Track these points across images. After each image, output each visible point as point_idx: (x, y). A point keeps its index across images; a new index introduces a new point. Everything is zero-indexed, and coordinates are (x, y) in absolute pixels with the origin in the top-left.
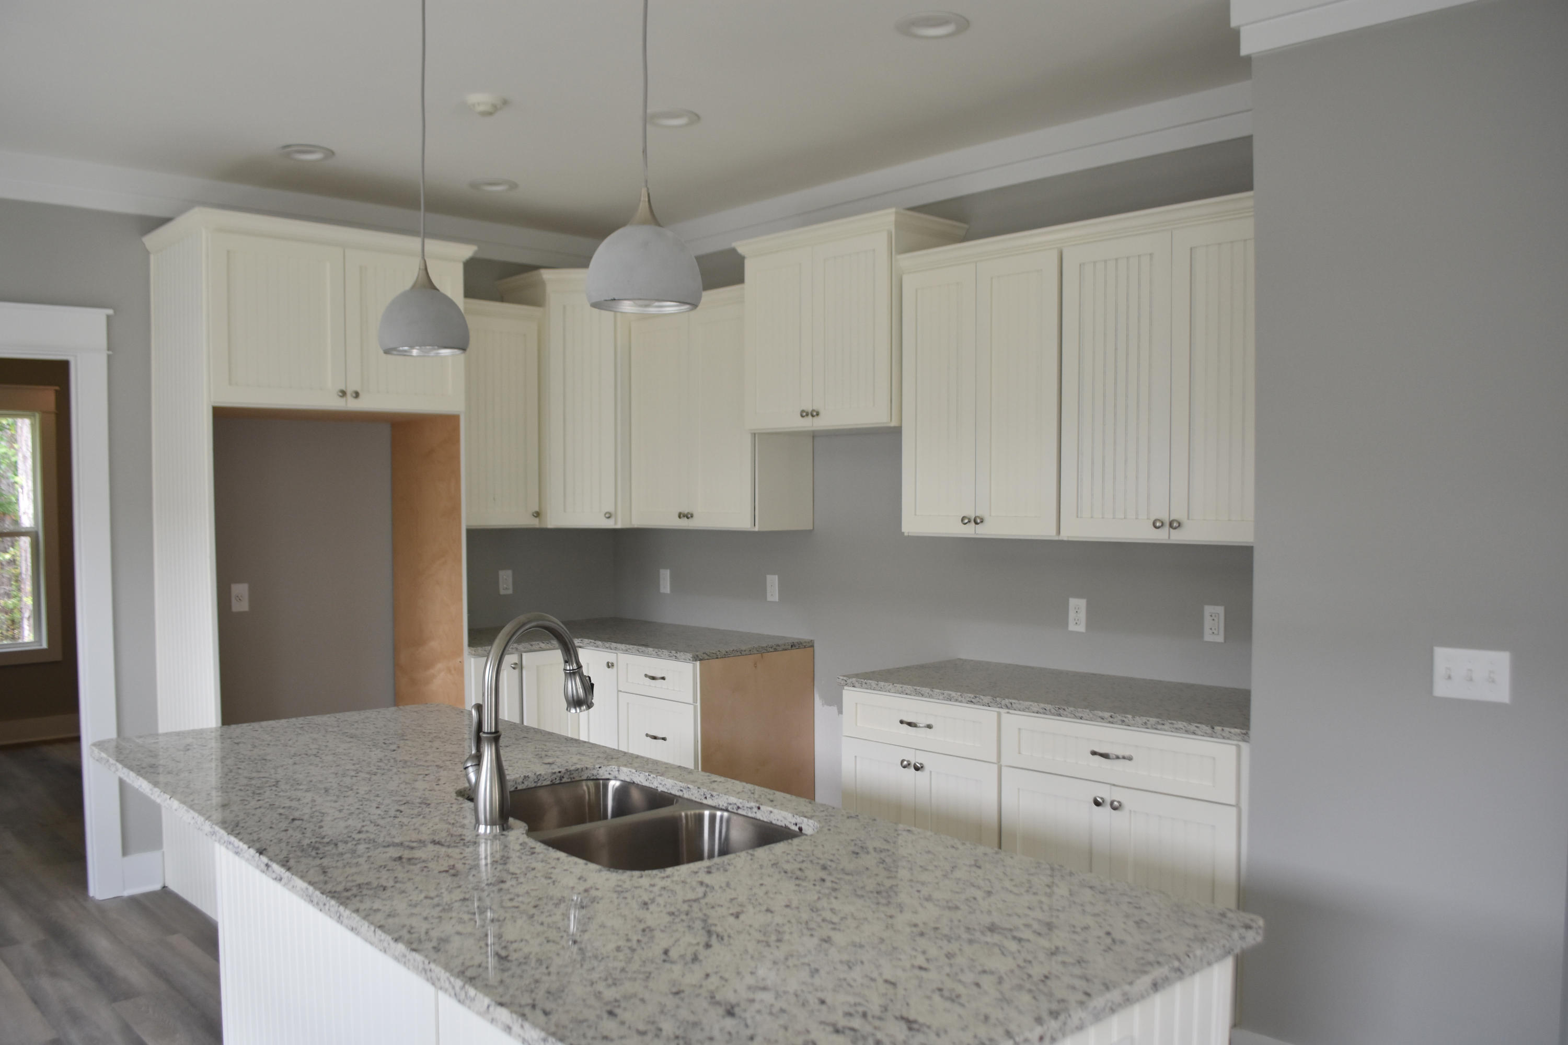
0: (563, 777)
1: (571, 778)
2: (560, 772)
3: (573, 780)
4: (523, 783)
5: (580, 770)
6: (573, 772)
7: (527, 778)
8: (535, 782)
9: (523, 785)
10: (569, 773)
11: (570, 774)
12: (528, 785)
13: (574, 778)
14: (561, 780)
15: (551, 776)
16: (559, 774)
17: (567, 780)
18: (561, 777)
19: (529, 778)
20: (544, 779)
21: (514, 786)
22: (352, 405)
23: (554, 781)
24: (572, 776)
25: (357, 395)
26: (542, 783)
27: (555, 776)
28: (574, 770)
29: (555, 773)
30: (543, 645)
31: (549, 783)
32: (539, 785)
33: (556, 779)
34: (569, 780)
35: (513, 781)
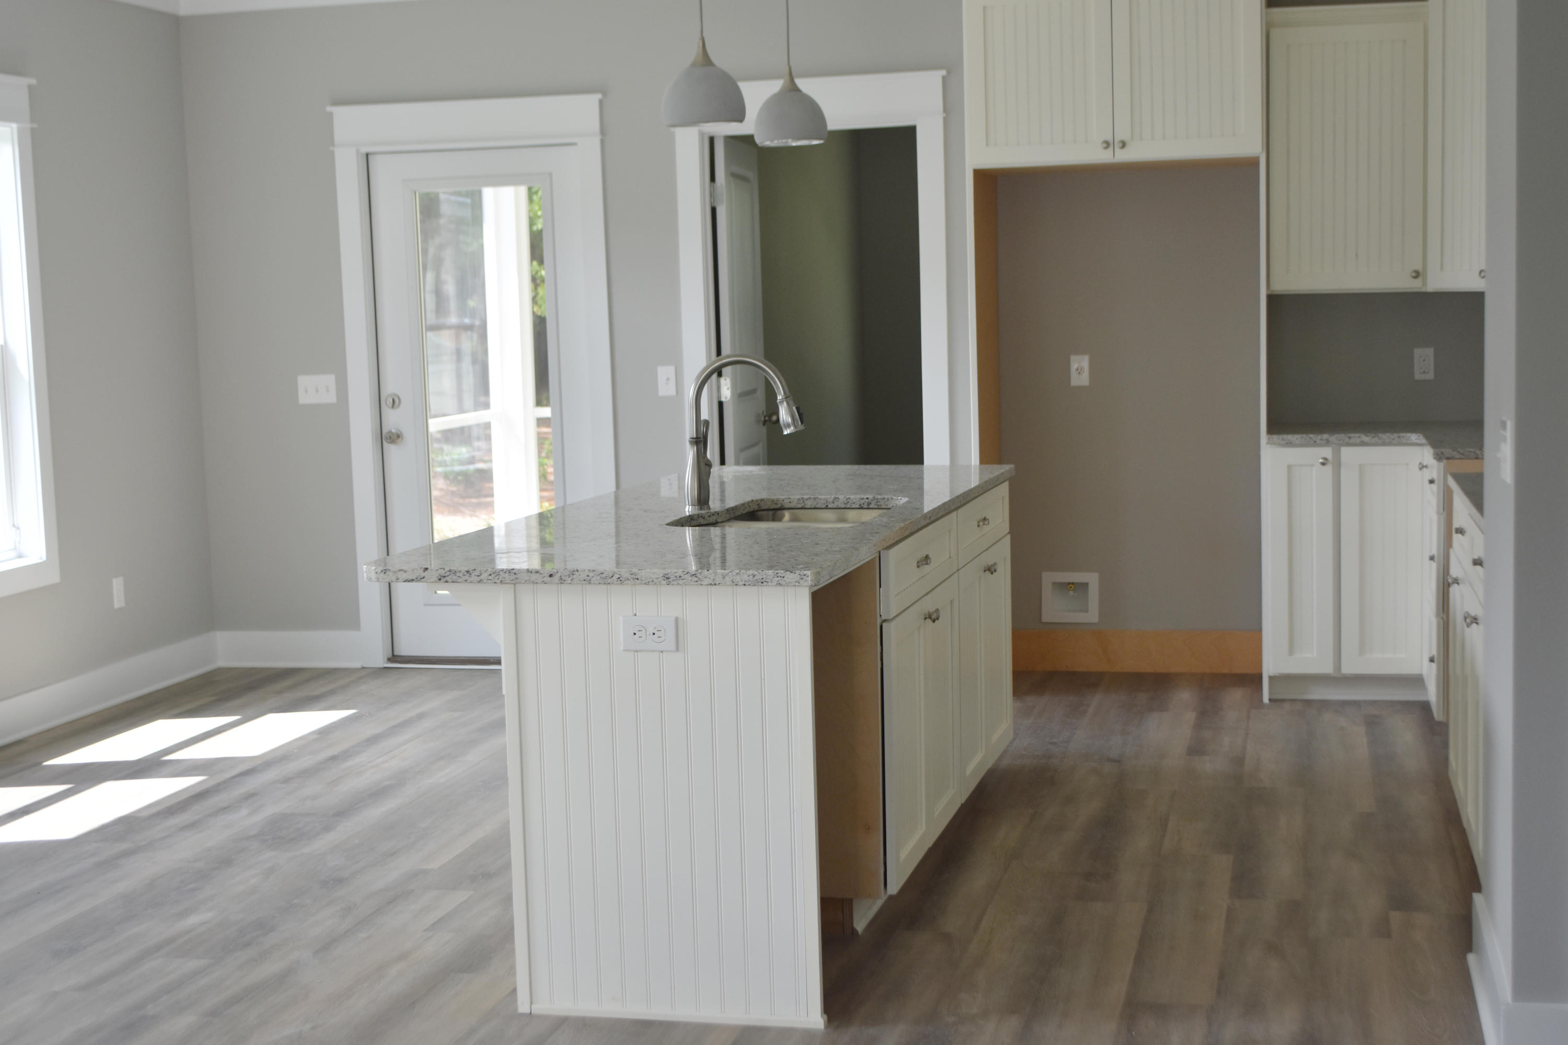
0: (870, 503)
1: (878, 505)
2: (867, 498)
3: (880, 507)
4: (833, 503)
5: (886, 500)
6: (879, 500)
7: (837, 500)
8: (844, 504)
9: (833, 504)
10: (876, 500)
11: (877, 502)
12: (838, 505)
13: (881, 506)
14: (869, 505)
15: (859, 501)
16: (867, 500)
17: (874, 507)
18: (868, 503)
19: (839, 499)
20: (853, 502)
21: (825, 504)
22: (1123, 156)
23: (862, 505)
24: (879, 504)
25: (1123, 145)
26: (851, 506)
27: (862, 501)
28: (880, 499)
29: (863, 499)
30: (1366, 439)
31: (858, 506)
32: (848, 506)
33: (864, 504)
34: (876, 507)
35: (825, 500)
